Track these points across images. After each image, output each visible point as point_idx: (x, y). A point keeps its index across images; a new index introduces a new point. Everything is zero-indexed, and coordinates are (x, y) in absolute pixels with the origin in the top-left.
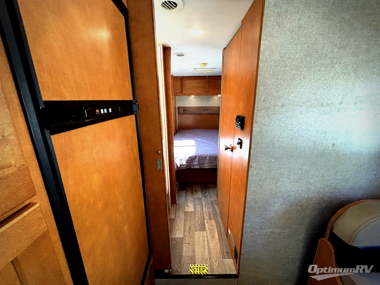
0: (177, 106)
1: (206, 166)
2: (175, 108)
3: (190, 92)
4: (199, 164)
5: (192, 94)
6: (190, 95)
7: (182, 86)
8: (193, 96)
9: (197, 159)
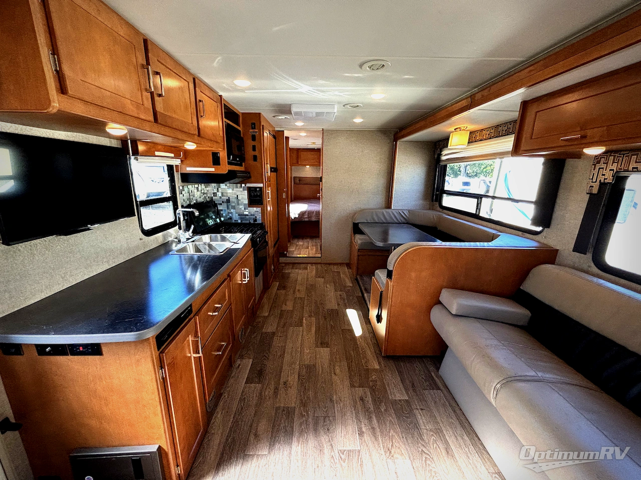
0: (293, 176)
1: (314, 219)
2: (291, 178)
3: (306, 163)
4: (309, 217)
5: (307, 165)
6: (305, 165)
7: (298, 158)
8: (308, 167)
9: (307, 214)
